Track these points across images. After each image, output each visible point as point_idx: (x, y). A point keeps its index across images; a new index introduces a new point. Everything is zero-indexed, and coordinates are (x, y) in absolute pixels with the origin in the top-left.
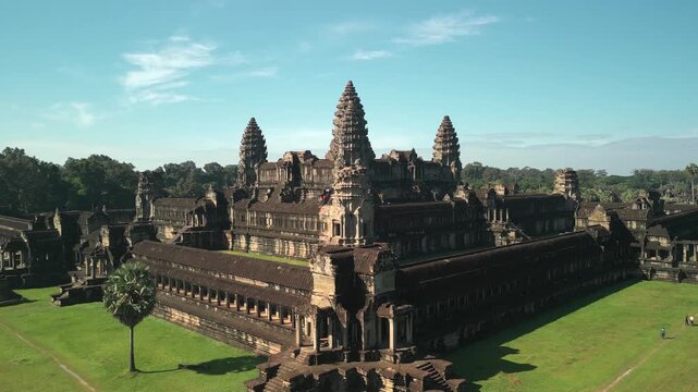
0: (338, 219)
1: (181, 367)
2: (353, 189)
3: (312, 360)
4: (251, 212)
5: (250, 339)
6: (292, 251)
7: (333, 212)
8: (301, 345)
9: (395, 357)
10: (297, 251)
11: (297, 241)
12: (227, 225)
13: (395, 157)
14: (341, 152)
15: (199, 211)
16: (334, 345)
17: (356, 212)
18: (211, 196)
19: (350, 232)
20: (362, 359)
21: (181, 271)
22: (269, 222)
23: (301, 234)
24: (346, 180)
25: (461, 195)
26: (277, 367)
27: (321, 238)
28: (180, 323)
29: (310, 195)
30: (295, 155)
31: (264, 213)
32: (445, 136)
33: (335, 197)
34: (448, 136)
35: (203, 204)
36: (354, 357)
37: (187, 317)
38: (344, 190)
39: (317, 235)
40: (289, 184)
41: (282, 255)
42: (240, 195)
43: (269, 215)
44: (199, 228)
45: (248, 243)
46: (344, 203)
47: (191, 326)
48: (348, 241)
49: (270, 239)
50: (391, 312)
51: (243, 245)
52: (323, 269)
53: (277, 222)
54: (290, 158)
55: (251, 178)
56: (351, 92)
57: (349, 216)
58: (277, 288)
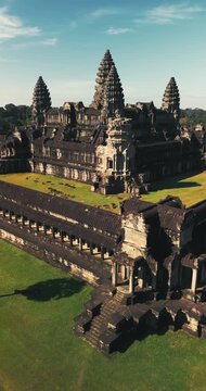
0: (112, 157)
1: (17, 292)
2: (122, 136)
3: (129, 301)
4: (46, 147)
5: (66, 263)
6: (76, 176)
7: (107, 152)
8: (117, 285)
9: (196, 298)
10: (80, 177)
11: (80, 170)
12: (29, 155)
13: (140, 107)
14: (106, 104)
15: (10, 146)
16: (144, 285)
17: (124, 152)
18: (17, 134)
19: (120, 167)
20: (168, 297)
21: (6, 201)
22: (59, 155)
23: (82, 164)
24: (118, 129)
25: (186, 135)
26: (99, 306)
27: (98, 169)
28: (8, 241)
29: (83, 134)
30: (72, 105)
31: (55, 148)
32: (171, 92)
33: (108, 140)
34: (173, 91)
35: (12, 141)
36: (161, 297)
37: (13, 237)
38: (116, 136)
39: (94, 166)
40: (69, 125)
41: (70, 178)
42: (37, 134)
43: (58, 150)
44: (11, 157)
45: (45, 168)
46: (116, 146)
47: (16, 245)
48: (118, 173)
49: (61, 167)
50: (196, 264)
51: (42, 169)
52: (135, 226)
53: (65, 155)
54: (68, 107)
55: (41, 121)
56: (108, 59)
57: (119, 155)
58: (86, 226)
